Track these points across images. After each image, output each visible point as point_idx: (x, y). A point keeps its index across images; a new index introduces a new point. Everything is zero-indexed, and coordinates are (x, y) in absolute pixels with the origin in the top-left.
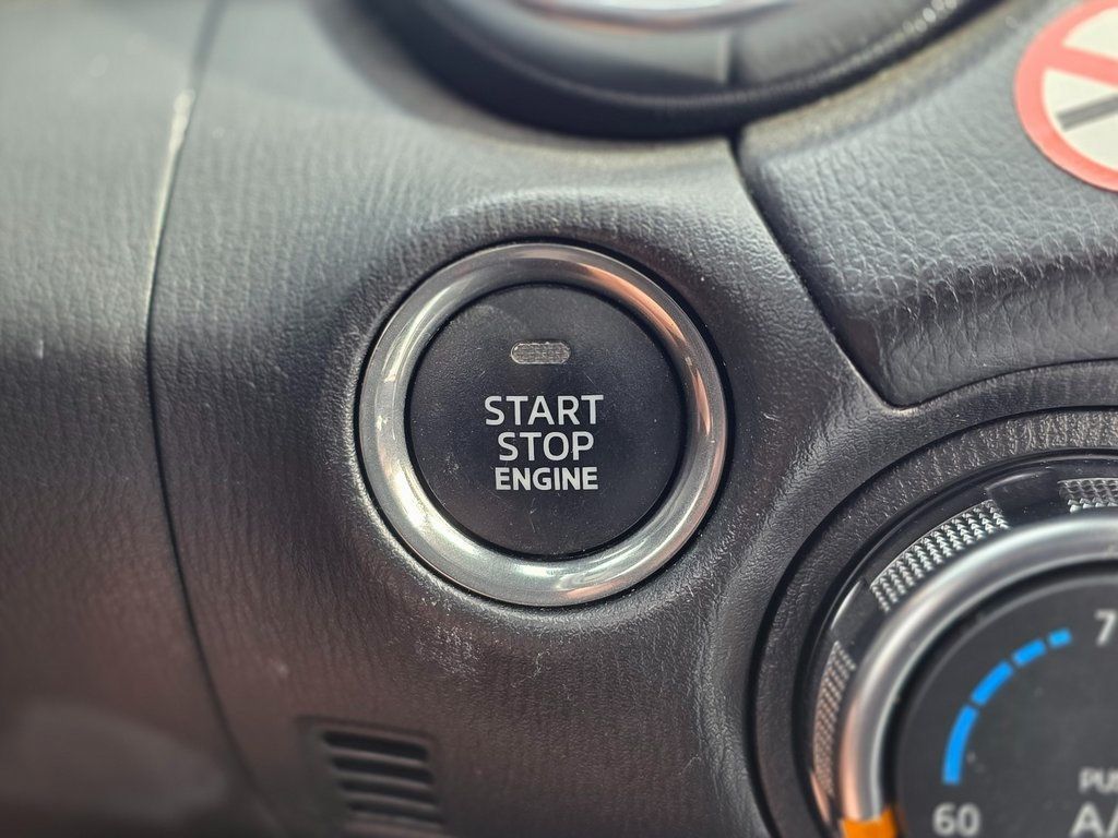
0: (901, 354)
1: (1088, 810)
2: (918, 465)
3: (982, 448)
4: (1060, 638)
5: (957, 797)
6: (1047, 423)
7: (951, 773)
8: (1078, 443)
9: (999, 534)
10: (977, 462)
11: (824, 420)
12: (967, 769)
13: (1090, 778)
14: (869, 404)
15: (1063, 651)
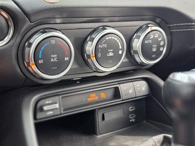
0: (32, 17)
1: (52, 59)
2: (32, 30)
3: (38, 28)
4: (48, 43)
5: (41, 59)
6: (43, 25)
7: (40, 57)
8: (46, 27)
9: (41, 35)
10: (37, 29)
11: (25, 24)
12: (41, 56)
13: (52, 56)
14: (29, 23)
15: (49, 44)
